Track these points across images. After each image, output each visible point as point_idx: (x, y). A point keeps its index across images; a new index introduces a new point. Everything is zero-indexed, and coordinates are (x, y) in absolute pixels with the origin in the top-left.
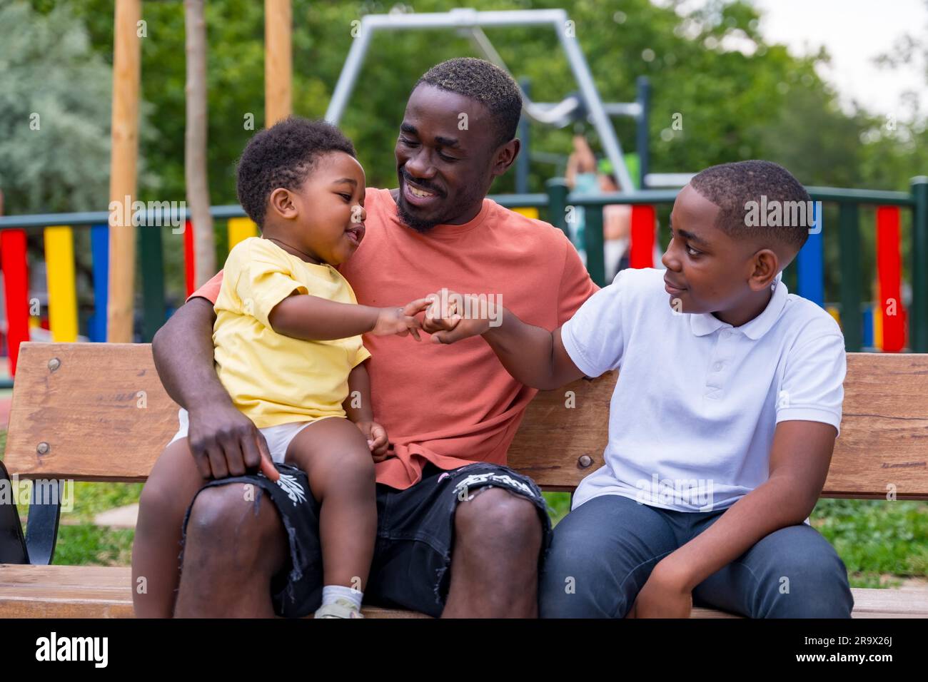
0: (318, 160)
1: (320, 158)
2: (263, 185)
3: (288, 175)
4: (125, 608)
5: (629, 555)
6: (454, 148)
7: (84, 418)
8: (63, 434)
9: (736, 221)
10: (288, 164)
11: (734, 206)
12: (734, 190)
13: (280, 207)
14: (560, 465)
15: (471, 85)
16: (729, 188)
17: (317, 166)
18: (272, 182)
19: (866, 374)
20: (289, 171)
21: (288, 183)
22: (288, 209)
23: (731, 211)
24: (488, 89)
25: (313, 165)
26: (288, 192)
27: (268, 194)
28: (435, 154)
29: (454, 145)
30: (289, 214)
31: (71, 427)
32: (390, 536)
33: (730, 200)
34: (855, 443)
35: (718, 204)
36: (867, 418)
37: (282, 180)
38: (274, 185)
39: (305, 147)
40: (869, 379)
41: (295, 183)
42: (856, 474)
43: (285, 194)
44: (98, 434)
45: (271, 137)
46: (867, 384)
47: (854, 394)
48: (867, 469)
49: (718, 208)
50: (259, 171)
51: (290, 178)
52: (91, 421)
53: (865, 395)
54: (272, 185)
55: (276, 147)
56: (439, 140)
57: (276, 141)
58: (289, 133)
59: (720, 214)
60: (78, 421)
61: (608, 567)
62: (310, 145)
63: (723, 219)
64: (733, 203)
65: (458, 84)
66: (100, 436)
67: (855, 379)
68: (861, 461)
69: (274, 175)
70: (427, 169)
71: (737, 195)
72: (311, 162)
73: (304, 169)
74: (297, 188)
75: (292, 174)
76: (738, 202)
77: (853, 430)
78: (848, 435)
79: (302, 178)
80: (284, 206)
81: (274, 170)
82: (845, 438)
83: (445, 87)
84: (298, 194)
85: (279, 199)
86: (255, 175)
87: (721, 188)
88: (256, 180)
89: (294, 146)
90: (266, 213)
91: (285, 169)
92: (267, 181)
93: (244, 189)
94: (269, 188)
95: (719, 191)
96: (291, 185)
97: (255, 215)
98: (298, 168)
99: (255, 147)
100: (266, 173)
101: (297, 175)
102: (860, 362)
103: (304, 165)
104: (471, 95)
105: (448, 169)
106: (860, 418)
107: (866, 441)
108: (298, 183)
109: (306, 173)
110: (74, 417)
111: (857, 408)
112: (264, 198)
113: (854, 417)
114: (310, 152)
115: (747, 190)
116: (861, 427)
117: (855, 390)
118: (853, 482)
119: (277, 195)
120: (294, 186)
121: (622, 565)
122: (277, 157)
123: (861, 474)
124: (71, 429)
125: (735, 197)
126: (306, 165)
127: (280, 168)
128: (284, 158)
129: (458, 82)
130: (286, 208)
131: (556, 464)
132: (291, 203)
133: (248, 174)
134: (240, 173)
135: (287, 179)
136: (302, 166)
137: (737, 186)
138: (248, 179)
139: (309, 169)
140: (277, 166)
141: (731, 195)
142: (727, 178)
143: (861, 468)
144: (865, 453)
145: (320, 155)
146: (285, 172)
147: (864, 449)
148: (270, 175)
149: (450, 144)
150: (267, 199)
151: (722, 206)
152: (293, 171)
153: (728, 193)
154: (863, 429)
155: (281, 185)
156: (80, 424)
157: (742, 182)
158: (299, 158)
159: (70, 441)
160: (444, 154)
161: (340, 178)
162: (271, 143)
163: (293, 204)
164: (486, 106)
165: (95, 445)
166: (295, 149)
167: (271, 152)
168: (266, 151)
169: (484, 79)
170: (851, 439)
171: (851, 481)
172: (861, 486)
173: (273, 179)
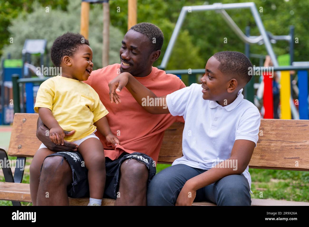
0: (78, 47)
1: (79, 46)
2: (60, 55)
3: (69, 52)
4: (28, 195)
5: (179, 183)
6: (136, 50)
7: (32, 137)
8: (26, 142)
9: (225, 68)
10: (69, 48)
11: (225, 63)
12: (226, 58)
13: (66, 62)
14: (176, 155)
15: (145, 30)
16: (224, 57)
17: (78, 49)
18: (63, 54)
19: (280, 126)
20: (69, 50)
21: (69, 54)
22: (68, 63)
23: (224, 64)
24: (150, 32)
25: (77, 49)
26: (69, 57)
27: (62, 58)
28: (130, 52)
29: (136, 49)
30: (69, 64)
31: (28, 140)
32: (108, 175)
33: (224, 61)
34: (275, 150)
35: (220, 62)
36: (280, 142)
37: (67, 53)
38: (64, 55)
39: (74, 43)
40: (281, 128)
41: (71, 54)
42: (275, 161)
43: (68, 58)
44: (36, 142)
45: (63, 39)
46: (280, 130)
47: (275, 133)
48: (279, 159)
49: (220, 63)
50: (59, 50)
51: (69, 53)
52: (34, 139)
53: (280, 134)
54: (63, 55)
55: (65, 42)
56: (132, 47)
57: (65, 40)
58: (69, 38)
59: (220, 65)
60: (30, 138)
61: (169, 186)
62: (76, 42)
63: (221, 67)
64: (225, 62)
65: (140, 30)
66: (36, 143)
67: (276, 128)
68: (277, 156)
69: (64, 52)
70: (127, 56)
71: (227, 60)
72: (76, 48)
73: (74, 50)
74: (72, 56)
75: (70, 51)
76: (227, 62)
77: (275, 146)
78: (273, 147)
79: (73, 53)
80: (67, 62)
81: (64, 50)
82: (272, 148)
83: (136, 30)
84: (72, 58)
85: (66, 60)
86: (57, 51)
87: (222, 57)
88: (58, 53)
89: (71, 42)
90: (61, 64)
91: (68, 50)
92: (62, 53)
93: (53, 56)
94: (62, 56)
95: (221, 58)
96: (70, 55)
97: (57, 64)
98: (72, 50)
99: (58, 42)
100: (61, 51)
101: (72, 52)
102: (278, 122)
103: (74, 48)
104: (143, 34)
105: (134, 57)
106: (277, 141)
107: (279, 150)
108: (72, 54)
109: (75, 51)
110: (29, 137)
111: (276, 138)
112: (60, 59)
113: (275, 141)
114: (76, 44)
115: (230, 59)
116: (278, 145)
117: (276, 132)
118: (274, 164)
119: (65, 58)
120: (71, 55)
121: (175, 185)
122: (65, 46)
123: (276, 161)
124: (28, 141)
125: (226, 60)
126: (75, 49)
127: (66, 49)
128: (67, 46)
129: (140, 29)
130: (68, 62)
131: (175, 155)
132: (69, 61)
133: (55, 51)
134: (52, 50)
135: (68, 53)
136: (73, 49)
137: (227, 57)
138: (55, 53)
139: (76, 50)
140: (65, 49)
141: (225, 59)
142: (225, 54)
143: (277, 159)
144: (278, 154)
145: (79, 45)
146: (68, 51)
147: (278, 152)
148: (63, 51)
149: (135, 48)
150: (61, 59)
151: (221, 62)
152: (70, 50)
153: (224, 59)
154: (278, 146)
155: (66, 55)
156: (31, 139)
157: (229, 56)
158: (72, 46)
159: (27, 145)
160: (133, 52)
161: (85, 53)
162: (63, 41)
163: (70, 61)
164: (149, 37)
165: (35, 146)
166: (71, 43)
167: (63, 44)
168: (62, 43)
169: (150, 29)
170: (274, 149)
171: (273, 163)
172: (276, 165)
173: (64, 53)
